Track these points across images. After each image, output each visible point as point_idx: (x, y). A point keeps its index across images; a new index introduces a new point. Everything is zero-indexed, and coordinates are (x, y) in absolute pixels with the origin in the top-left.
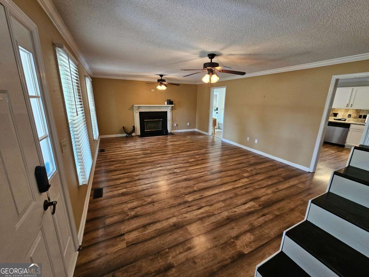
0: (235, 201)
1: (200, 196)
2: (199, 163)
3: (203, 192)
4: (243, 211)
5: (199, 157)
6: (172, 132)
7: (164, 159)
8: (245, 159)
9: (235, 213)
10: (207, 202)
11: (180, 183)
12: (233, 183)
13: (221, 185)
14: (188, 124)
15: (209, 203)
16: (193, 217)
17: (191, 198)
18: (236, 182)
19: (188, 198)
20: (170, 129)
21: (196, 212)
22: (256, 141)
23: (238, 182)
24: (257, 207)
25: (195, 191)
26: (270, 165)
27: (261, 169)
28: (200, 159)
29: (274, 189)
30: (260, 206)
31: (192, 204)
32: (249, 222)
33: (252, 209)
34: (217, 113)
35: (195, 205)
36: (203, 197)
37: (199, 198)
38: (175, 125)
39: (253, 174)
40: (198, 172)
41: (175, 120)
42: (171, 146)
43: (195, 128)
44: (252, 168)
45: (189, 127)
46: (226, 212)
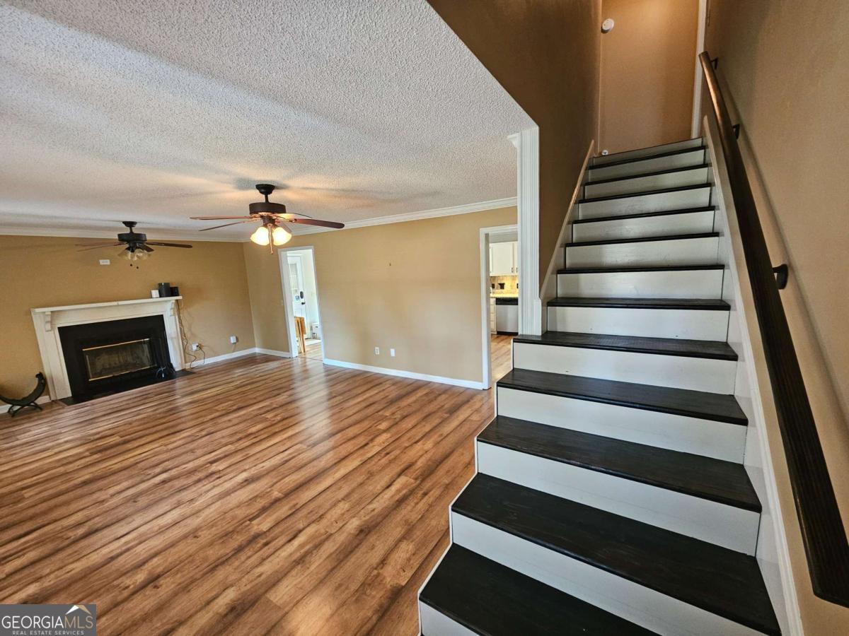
0: (371, 488)
1: (290, 509)
2: (277, 430)
3: (295, 496)
4: (387, 503)
5: (276, 416)
6: (187, 366)
7: (170, 447)
8: (377, 393)
9: (373, 513)
10: (309, 515)
11: (232, 495)
12: (361, 451)
13: (336, 464)
14: (233, 340)
15: (314, 515)
16: (278, 566)
17: (269, 522)
18: (366, 448)
19: (259, 525)
20: (180, 361)
21: (285, 551)
22: (393, 352)
23: (371, 445)
24: (412, 484)
25: (277, 500)
26: (425, 392)
27: (409, 405)
28: (279, 418)
29: (435, 438)
30: (416, 479)
31: (272, 535)
32: (401, 520)
33: (404, 492)
34: (303, 304)
35: (282, 533)
36: (298, 506)
37: (290, 512)
38: (194, 348)
39: (398, 420)
40: (277, 452)
41: (192, 334)
42: (190, 406)
43: (254, 346)
44: (393, 409)
45: (235, 347)
46: (354, 520)
